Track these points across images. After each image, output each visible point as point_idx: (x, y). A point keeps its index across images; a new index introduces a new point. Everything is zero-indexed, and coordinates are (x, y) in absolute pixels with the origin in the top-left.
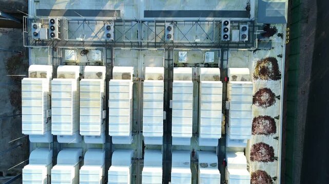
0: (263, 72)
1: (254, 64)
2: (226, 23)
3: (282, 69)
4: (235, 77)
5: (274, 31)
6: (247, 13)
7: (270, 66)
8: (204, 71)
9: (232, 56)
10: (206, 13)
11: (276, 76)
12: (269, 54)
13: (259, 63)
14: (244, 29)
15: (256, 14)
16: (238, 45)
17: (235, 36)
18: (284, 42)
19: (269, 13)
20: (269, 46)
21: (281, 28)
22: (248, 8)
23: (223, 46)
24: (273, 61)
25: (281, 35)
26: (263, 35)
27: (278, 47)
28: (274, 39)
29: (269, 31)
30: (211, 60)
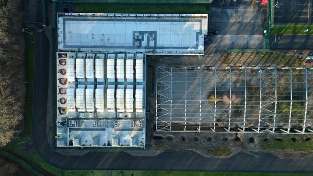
0: (64, 110)
1: (67, 113)
2: (77, 126)
3: (58, 111)
4: (73, 109)
5: (61, 123)
6: (71, 130)
7: (62, 112)
8: (83, 111)
9: (74, 115)
10: (84, 130)
11: (60, 108)
12: (62, 116)
13: (66, 113)
14: (71, 124)
15: (67, 130)
16: (73, 119)
17: (73, 122)
18: (57, 120)
19: (63, 129)
20: (62, 119)
21: (58, 124)
22: (70, 131)
23: (78, 119)
24: (61, 114)
25: (59, 122)
26: (65, 122)
27: (59, 118)
28: (61, 121)
29: (63, 124)
30: (81, 114)
